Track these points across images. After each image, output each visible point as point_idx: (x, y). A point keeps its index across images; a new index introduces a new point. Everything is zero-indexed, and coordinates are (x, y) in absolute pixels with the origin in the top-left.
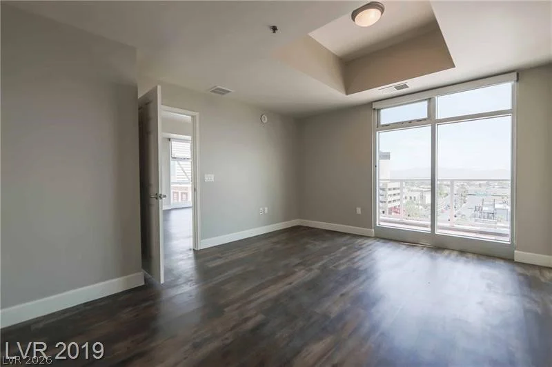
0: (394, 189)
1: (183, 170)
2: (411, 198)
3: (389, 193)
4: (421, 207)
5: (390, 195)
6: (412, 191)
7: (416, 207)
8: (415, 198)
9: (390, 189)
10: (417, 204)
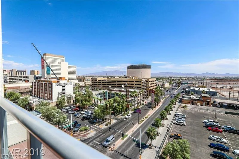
0: (152, 81)
1: (54, 74)
2: (159, 85)
3: (149, 83)
4: (163, 89)
5: (150, 84)
6: (159, 82)
7: (161, 89)
8: (160, 85)
9: (150, 81)
10: (161, 88)
